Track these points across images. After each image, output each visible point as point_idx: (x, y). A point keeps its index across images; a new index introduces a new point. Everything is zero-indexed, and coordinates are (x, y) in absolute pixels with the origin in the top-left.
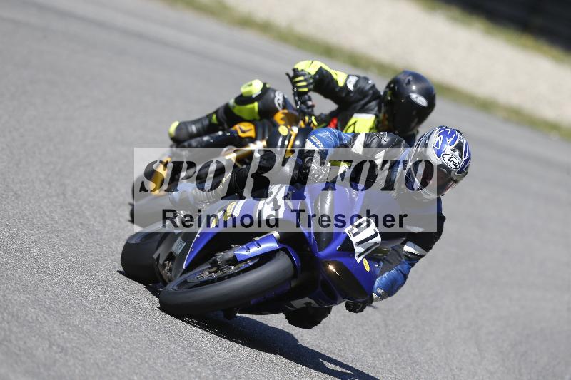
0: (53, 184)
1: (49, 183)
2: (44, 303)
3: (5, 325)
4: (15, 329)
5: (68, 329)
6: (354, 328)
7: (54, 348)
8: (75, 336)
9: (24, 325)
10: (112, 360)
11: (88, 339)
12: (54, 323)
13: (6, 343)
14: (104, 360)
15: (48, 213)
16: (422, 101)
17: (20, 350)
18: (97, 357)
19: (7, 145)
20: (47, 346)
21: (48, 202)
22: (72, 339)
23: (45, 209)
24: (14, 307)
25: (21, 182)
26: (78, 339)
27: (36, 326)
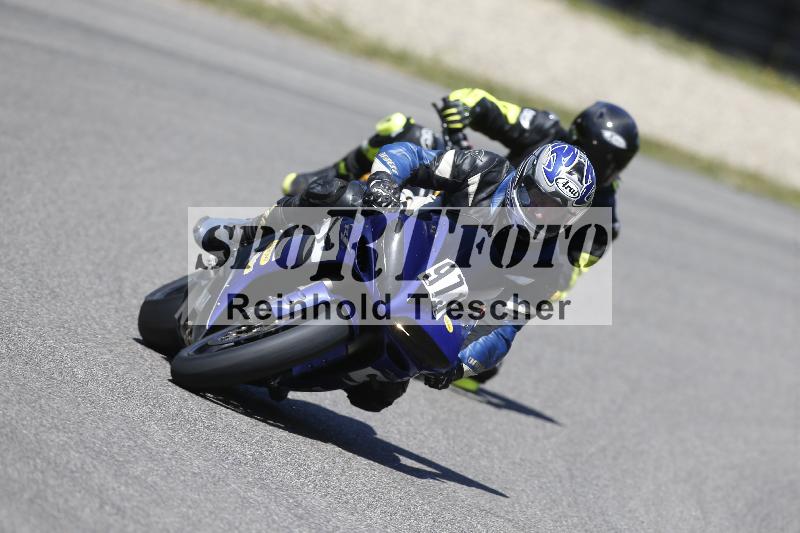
0: (105, 279)
1: (100, 277)
2: (92, 445)
3: (38, 476)
4: (51, 482)
5: (126, 482)
6: (526, 481)
7: (107, 508)
8: (137, 491)
9: (65, 476)
10: (188, 525)
11: (155, 496)
12: (107, 472)
13: (39, 501)
14: (177, 525)
15: (98, 320)
16: (619, 142)
17: (59, 511)
18: (167, 520)
19: (40, 224)
20: (97, 505)
21: (97, 302)
22: (132, 495)
23: (93, 312)
24: (50, 450)
25: (59, 276)
26: (141, 495)
27: (81, 477)
